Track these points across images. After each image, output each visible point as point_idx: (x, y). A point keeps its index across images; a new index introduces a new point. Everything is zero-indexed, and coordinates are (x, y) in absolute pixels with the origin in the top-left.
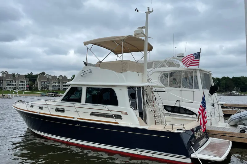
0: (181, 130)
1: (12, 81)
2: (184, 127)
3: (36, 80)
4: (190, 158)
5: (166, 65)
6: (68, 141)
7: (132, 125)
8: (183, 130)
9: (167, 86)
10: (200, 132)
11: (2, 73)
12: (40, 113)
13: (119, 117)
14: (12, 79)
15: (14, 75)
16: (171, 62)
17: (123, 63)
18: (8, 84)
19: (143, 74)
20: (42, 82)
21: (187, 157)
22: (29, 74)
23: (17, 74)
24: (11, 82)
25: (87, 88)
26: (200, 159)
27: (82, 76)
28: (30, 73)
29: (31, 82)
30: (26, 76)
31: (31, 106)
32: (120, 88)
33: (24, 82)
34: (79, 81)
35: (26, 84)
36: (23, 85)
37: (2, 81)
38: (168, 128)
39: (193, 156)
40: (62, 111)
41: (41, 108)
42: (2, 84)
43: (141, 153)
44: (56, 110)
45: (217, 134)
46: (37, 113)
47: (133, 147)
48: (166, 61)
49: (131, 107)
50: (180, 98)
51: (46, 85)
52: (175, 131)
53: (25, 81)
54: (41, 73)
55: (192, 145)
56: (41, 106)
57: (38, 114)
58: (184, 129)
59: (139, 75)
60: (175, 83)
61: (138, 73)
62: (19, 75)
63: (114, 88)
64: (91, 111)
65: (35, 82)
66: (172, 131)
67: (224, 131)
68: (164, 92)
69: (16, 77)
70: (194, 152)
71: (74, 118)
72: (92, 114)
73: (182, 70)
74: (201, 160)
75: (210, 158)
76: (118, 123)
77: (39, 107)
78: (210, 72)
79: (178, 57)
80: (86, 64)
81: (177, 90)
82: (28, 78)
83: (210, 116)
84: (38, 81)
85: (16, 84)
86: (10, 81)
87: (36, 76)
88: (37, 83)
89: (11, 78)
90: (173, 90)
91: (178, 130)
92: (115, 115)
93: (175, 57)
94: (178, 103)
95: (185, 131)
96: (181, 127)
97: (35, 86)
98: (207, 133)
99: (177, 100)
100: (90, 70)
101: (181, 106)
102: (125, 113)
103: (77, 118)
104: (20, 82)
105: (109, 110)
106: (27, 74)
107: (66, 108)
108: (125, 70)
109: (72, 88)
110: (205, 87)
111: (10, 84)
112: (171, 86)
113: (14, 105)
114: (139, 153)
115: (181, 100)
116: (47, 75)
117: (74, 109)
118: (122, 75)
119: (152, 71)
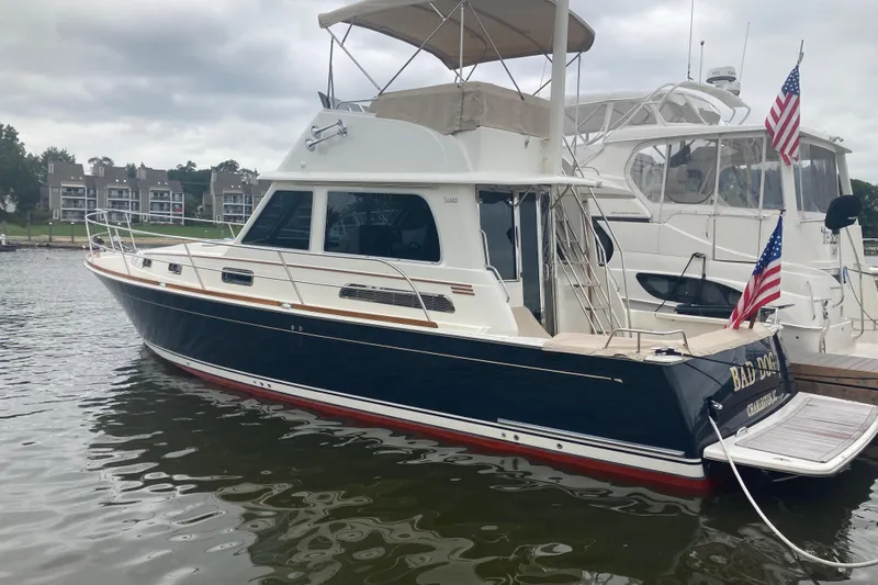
0: (670, 352)
1: (127, 191)
2: (686, 345)
3: (207, 188)
4: (699, 460)
5: (658, 116)
6: (266, 386)
7: (490, 332)
8: (679, 354)
9: (656, 200)
10: (756, 367)
11: (92, 165)
12: (167, 285)
13: (441, 304)
14: (125, 184)
15: (131, 171)
16: (681, 103)
17: (464, 94)
18: (114, 202)
19: (545, 143)
20: (226, 196)
21: (686, 456)
22: (183, 169)
23: (142, 165)
24: (124, 194)
25: (329, 193)
26: (737, 465)
27: (313, 150)
28: (185, 165)
29: (191, 197)
30: (172, 175)
31: (145, 260)
32: (450, 195)
33: (166, 195)
34: (303, 167)
35: (172, 202)
36: (162, 205)
37: (95, 191)
38: (623, 347)
39: (712, 451)
40: (246, 279)
41: (174, 268)
42: (95, 201)
43: (516, 437)
44: (224, 274)
45: (834, 380)
46: (158, 283)
47: (489, 415)
48: (660, 96)
49: (488, 269)
50: (704, 245)
51: (239, 209)
52: (649, 356)
53: (168, 192)
54: (221, 165)
55: (714, 413)
56: (176, 261)
57: (162, 288)
58: (683, 352)
59: (527, 143)
60: (696, 188)
61: (523, 138)
62: (149, 171)
63: (427, 195)
64: (345, 281)
65: (201, 198)
66: (634, 357)
67: (861, 369)
68: (646, 220)
69: (138, 177)
70: (718, 440)
71: (279, 304)
72: (347, 293)
73: (721, 134)
74: (742, 468)
75: (780, 462)
76: (434, 325)
77: (171, 265)
78: (838, 142)
79: (709, 81)
80: (327, 101)
81: (696, 214)
82: (179, 183)
83: (819, 315)
84: (212, 192)
85: (140, 201)
86: (121, 192)
87: (206, 174)
88: (211, 201)
89: (121, 182)
90: (680, 213)
91: (658, 352)
92: (427, 298)
93: (696, 80)
94: (698, 263)
95: (686, 359)
96: (675, 343)
97: (202, 209)
98: (791, 378)
99: (695, 255)
100: (340, 123)
101: (707, 278)
102: (465, 290)
103: (293, 306)
104: (151, 195)
105: (405, 279)
106: (174, 168)
107: (256, 270)
108: (471, 121)
109: (277, 194)
110: (813, 204)
111: (122, 203)
112: (673, 195)
113: (90, 260)
114: (510, 437)
115: (709, 254)
116: (244, 170)
117: (280, 272)
118: (460, 143)
119: (600, 141)
